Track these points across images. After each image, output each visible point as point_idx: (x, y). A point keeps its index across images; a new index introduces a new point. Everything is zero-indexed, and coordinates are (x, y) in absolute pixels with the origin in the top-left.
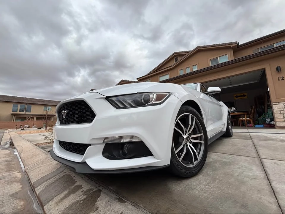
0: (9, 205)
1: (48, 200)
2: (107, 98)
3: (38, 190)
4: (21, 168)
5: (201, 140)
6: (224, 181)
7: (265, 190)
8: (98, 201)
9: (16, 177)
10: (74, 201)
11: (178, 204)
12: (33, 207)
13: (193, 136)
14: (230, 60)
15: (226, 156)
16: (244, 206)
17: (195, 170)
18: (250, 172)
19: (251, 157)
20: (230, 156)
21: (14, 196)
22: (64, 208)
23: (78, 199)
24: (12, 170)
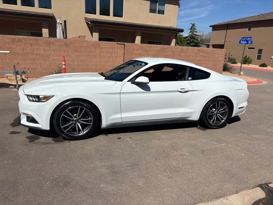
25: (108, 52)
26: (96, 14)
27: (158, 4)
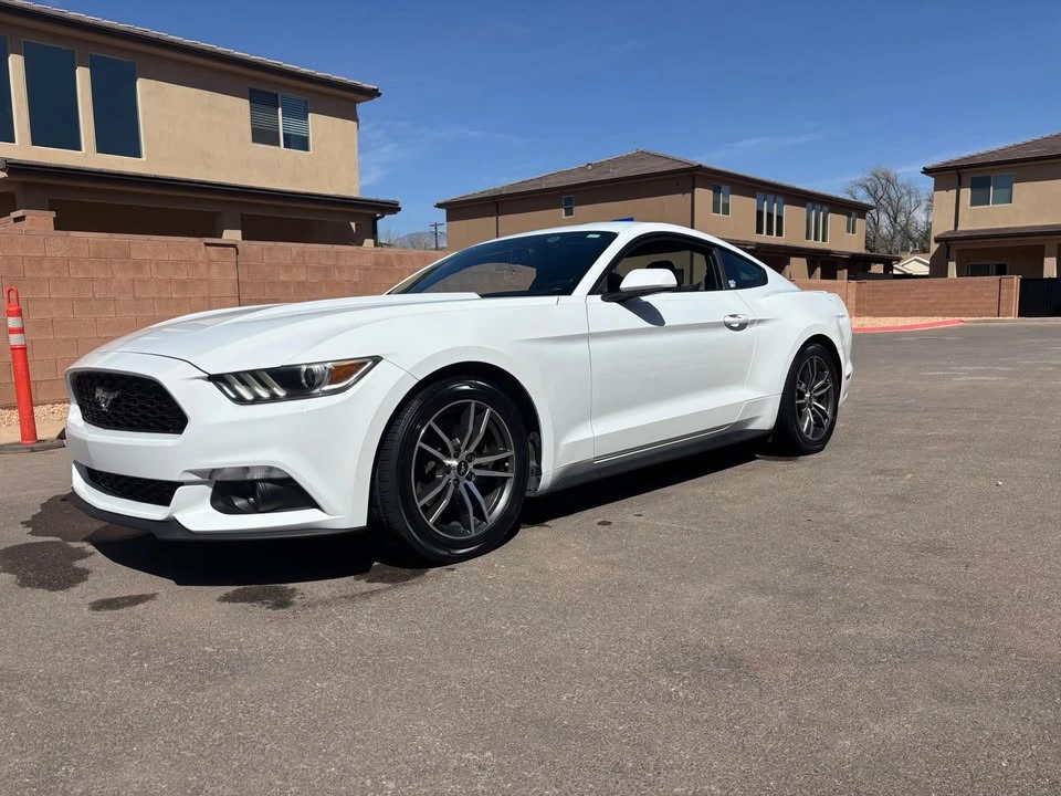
5: (504, 470)
25: (170, 281)
26: (14, 142)
27: (280, 109)
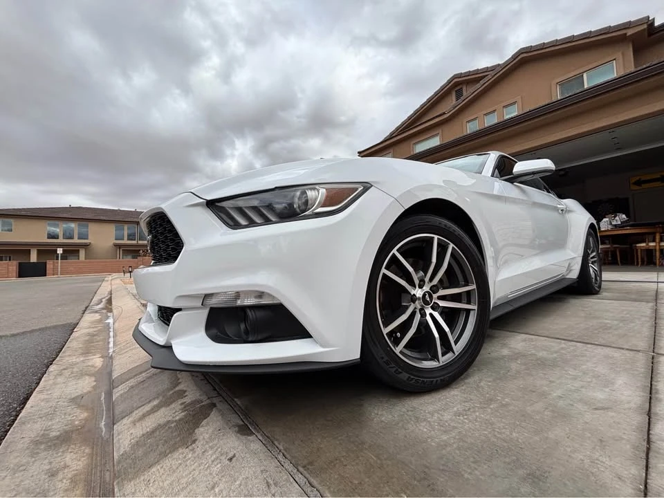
0: (63, 417)
1: (124, 415)
2: (212, 205)
3: (117, 394)
4: (108, 349)
5: (469, 302)
6: (511, 408)
7: (624, 442)
8: (202, 426)
9: (93, 366)
10: (162, 421)
11: (366, 452)
12: (99, 425)
13: (442, 292)
14: (622, 73)
15: (553, 344)
16: (536, 479)
17: (443, 375)
18: (602, 390)
19: (627, 349)
20: (563, 344)
21: (76, 401)
22: (141, 433)
23: (170, 418)
24: (92, 353)
